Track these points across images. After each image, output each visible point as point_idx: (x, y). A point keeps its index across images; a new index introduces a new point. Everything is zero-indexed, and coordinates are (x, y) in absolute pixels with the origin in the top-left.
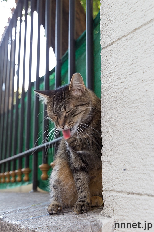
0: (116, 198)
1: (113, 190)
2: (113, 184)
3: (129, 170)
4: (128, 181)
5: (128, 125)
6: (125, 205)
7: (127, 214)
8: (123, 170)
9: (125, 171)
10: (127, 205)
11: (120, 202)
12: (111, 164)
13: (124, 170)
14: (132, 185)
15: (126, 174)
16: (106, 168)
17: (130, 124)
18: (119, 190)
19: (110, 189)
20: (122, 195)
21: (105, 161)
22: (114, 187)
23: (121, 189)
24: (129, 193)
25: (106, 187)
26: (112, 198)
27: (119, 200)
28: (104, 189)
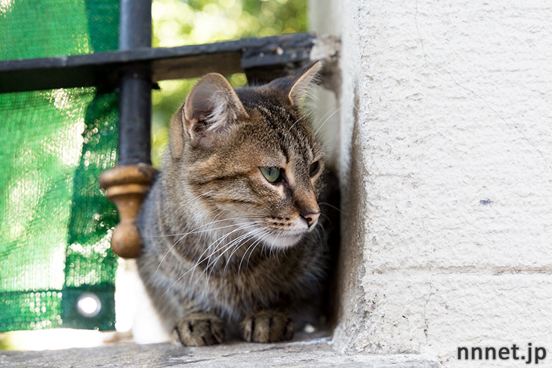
0: (442, 288)
1: (429, 267)
2: (429, 247)
3: (504, 202)
4: (501, 234)
5: (498, 73)
6: (486, 306)
7: (498, 331)
8: (477, 202)
9: (485, 207)
10: (497, 305)
11: (463, 299)
12: (414, 185)
13: (485, 202)
14: (516, 246)
15: (493, 215)
16: (388, 197)
17: (507, 71)
18: (460, 265)
19: (411, 263)
20: (471, 277)
21: (389, 175)
22: (432, 257)
23: (468, 259)
24: (500, 271)
25: (392, 258)
26: (425, 290)
27: (461, 292)
28: (378, 265)
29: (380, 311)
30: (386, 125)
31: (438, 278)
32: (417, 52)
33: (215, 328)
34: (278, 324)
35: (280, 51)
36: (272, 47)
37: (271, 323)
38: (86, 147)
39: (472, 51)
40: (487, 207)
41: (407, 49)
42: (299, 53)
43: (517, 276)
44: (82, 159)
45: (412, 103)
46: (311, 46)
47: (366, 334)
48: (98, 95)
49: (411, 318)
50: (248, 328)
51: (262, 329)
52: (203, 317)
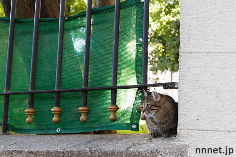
0: (190, 133)
1: (188, 129)
2: (188, 126)
3: (200, 119)
4: (200, 124)
5: (201, 98)
6: (197, 136)
12: (186, 116)
13: (197, 119)
14: (202, 126)
19: (185, 128)
20: (195, 131)
21: (182, 114)
22: (189, 128)
23: (194, 128)
24: (199, 130)
25: (182, 127)
26: (187, 133)
27: (193, 133)
28: (180, 128)
29: (180, 135)
30: (182, 106)
31: (190, 131)
32: (188, 94)
33: (156, 135)
34: (167, 135)
35: (170, 85)
36: (168, 85)
37: (166, 134)
38: (136, 99)
39: (197, 94)
40: (198, 120)
41: (186, 94)
42: (173, 86)
43: (202, 131)
44: (135, 101)
45: (186, 103)
46: (175, 84)
47: (178, 139)
48: (138, 90)
49: (185, 137)
50: (162, 135)
51: (164, 135)
52: (154, 133)
